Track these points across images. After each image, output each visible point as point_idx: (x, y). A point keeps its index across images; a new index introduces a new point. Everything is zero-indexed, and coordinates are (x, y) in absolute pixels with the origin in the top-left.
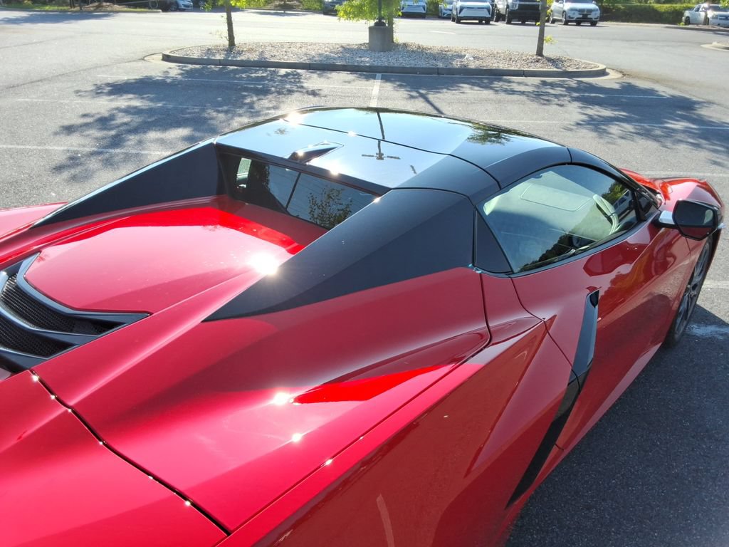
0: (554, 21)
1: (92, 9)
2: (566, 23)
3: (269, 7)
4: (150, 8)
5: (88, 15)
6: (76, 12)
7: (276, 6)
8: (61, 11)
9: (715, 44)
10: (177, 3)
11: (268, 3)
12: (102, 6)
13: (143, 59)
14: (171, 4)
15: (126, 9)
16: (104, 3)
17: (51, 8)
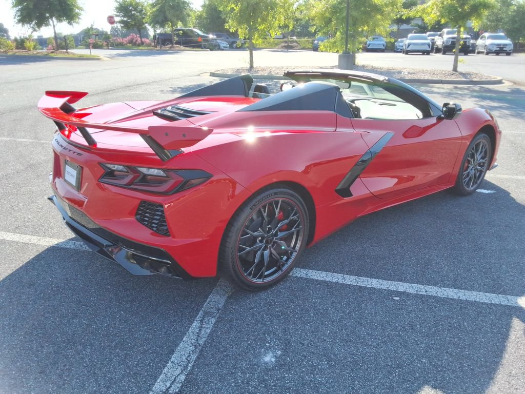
0: (479, 53)
1: (167, 49)
2: (487, 54)
3: (277, 47)
4: (202, 48)
5: (165, 52)
6: (158, 50)
7: (282, 47)
8: (149, 50)
10: (219, 45)
11: (277, 44)
12: (174, 47)
13: (199, 75)
14: (215, 46)
15: (188, 49)
16: (175, 45)
17: (143, 48)
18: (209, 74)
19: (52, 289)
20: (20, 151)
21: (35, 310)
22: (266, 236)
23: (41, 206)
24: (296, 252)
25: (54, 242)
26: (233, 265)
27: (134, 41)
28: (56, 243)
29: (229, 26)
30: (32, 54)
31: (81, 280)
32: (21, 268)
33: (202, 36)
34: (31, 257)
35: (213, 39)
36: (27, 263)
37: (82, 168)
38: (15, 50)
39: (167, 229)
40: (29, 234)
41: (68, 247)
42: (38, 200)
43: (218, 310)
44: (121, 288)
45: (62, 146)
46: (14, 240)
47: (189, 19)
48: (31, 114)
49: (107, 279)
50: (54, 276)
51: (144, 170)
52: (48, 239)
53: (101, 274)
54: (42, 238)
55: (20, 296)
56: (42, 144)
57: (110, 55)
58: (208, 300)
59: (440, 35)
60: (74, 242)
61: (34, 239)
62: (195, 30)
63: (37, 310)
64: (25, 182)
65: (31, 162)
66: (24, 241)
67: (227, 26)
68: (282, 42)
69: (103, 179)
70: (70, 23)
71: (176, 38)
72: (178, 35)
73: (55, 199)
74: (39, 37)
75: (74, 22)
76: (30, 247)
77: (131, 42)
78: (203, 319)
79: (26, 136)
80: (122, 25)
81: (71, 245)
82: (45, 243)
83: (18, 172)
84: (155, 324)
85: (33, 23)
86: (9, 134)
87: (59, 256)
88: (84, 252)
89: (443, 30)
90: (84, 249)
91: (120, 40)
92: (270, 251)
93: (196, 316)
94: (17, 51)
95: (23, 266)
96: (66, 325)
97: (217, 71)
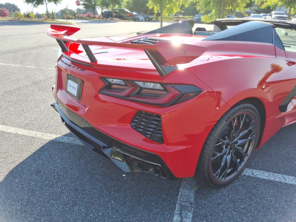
1: (110, 20)
3: (172, 21)
4: (129, 20)
5: (109, 22)
6: (104, 21)
7: (175, 21)
8: (99, 20)
10: (139, 19)
11: (172, 19)
12: (113, 19)
13: (130, 34)
14: (137, 19)
15: (121, 20)
16: (114, 18)
17: (96, 20)
18: (136, 33)
19: (54, 177)
20: (28, 73)
21: (42, 197)
22: (231, 143)
23: (42, 110)
24: (248, 156)
25: (52, 137)
26: (207, 169)
27: (90, 16)
28: (55, 137)
29: (149, 5)
30: (33, 20)
31: (76, 169)
32: (30, 157)
33: (130, 13)
34: (38, 148)
35: (136, 15)
36: (34, 153)
37: (83, 82)
38: (24, 18)
39: (162, 137)
40: (35, 130)
41: (64, 141)
42: (41, 105)
43: (191, 204)
44: (108, 179)
45: (66, 64)
46: (24, 134)
47: (122, 3)
48: (34, 52)
49: (96, 170)
50: (55, 165)
51: (141, 84)
52: (49, 135)
53: (91, 165)
54: (44, 133)
55: (30, 183)
56: (41, 69)
57: (77, 22)
58: (180, 194)
59: (270, 15)
60: (68, 137)
61: (39, 134)
62: (125, 9)
63: (43, 197)
64: (32, 93)
65: (35, 80)
66: (32, 135)
67: (148, 5)
68: (175, 18)
69: (103, 91)
70: (55, 3)
71: (114, 14)
72: (116, 12)
73: (56, 105)
74: (36, 13)
75: (58, 2)
76: (36, 140)
77: (88, 16)
78: (181, 212)
79: (31, 64)
80: (84, 6)
81: (66, 140)
82: (47, 138)
83: (26, 86)
84: (142, 215)
85: (35, 2)
86: (21, 63)
87: (58, 148)
88: (76, 146)
89: (272, 12)
90: (76, 143)
91: (82, 15)
92: (232, 156)
93: (175, 209)
94: (25, 18)
95: (31, 155)
96: (68, 213)
97: (141, 32)
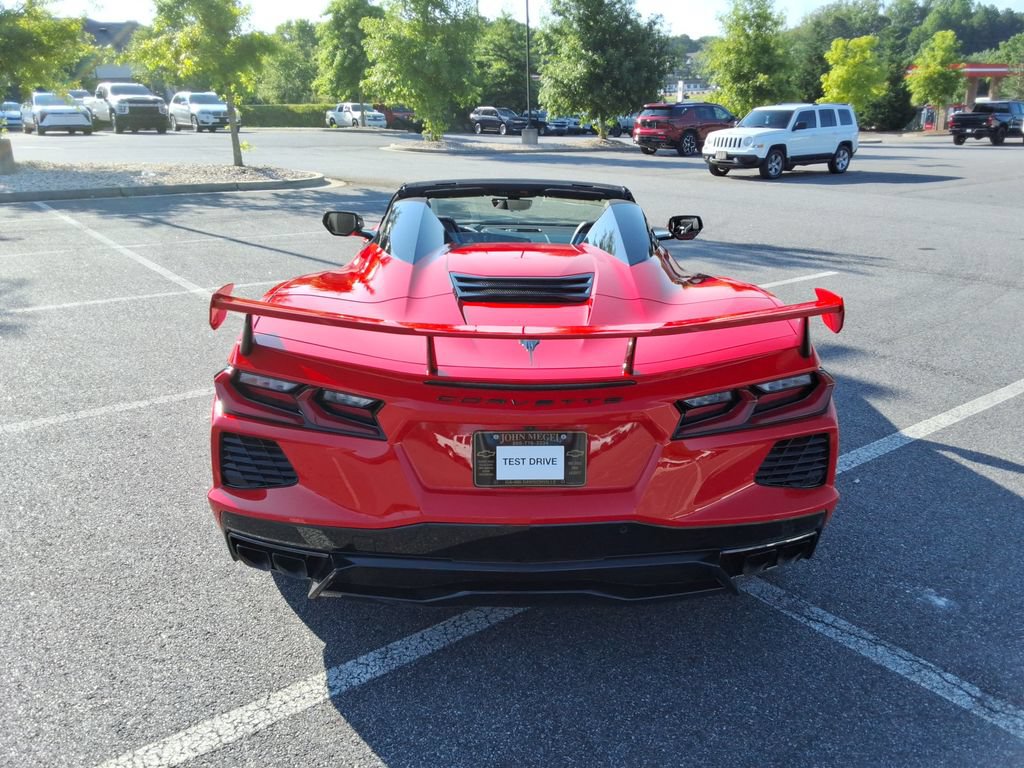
0: (179, 128)
2: (200, 130)
9: (393, 145)
43: (789, 596)
58: (754, 595)
59: (99, 95)
69: (684, 431)
89: (102, 85)
93: (794, 619)
